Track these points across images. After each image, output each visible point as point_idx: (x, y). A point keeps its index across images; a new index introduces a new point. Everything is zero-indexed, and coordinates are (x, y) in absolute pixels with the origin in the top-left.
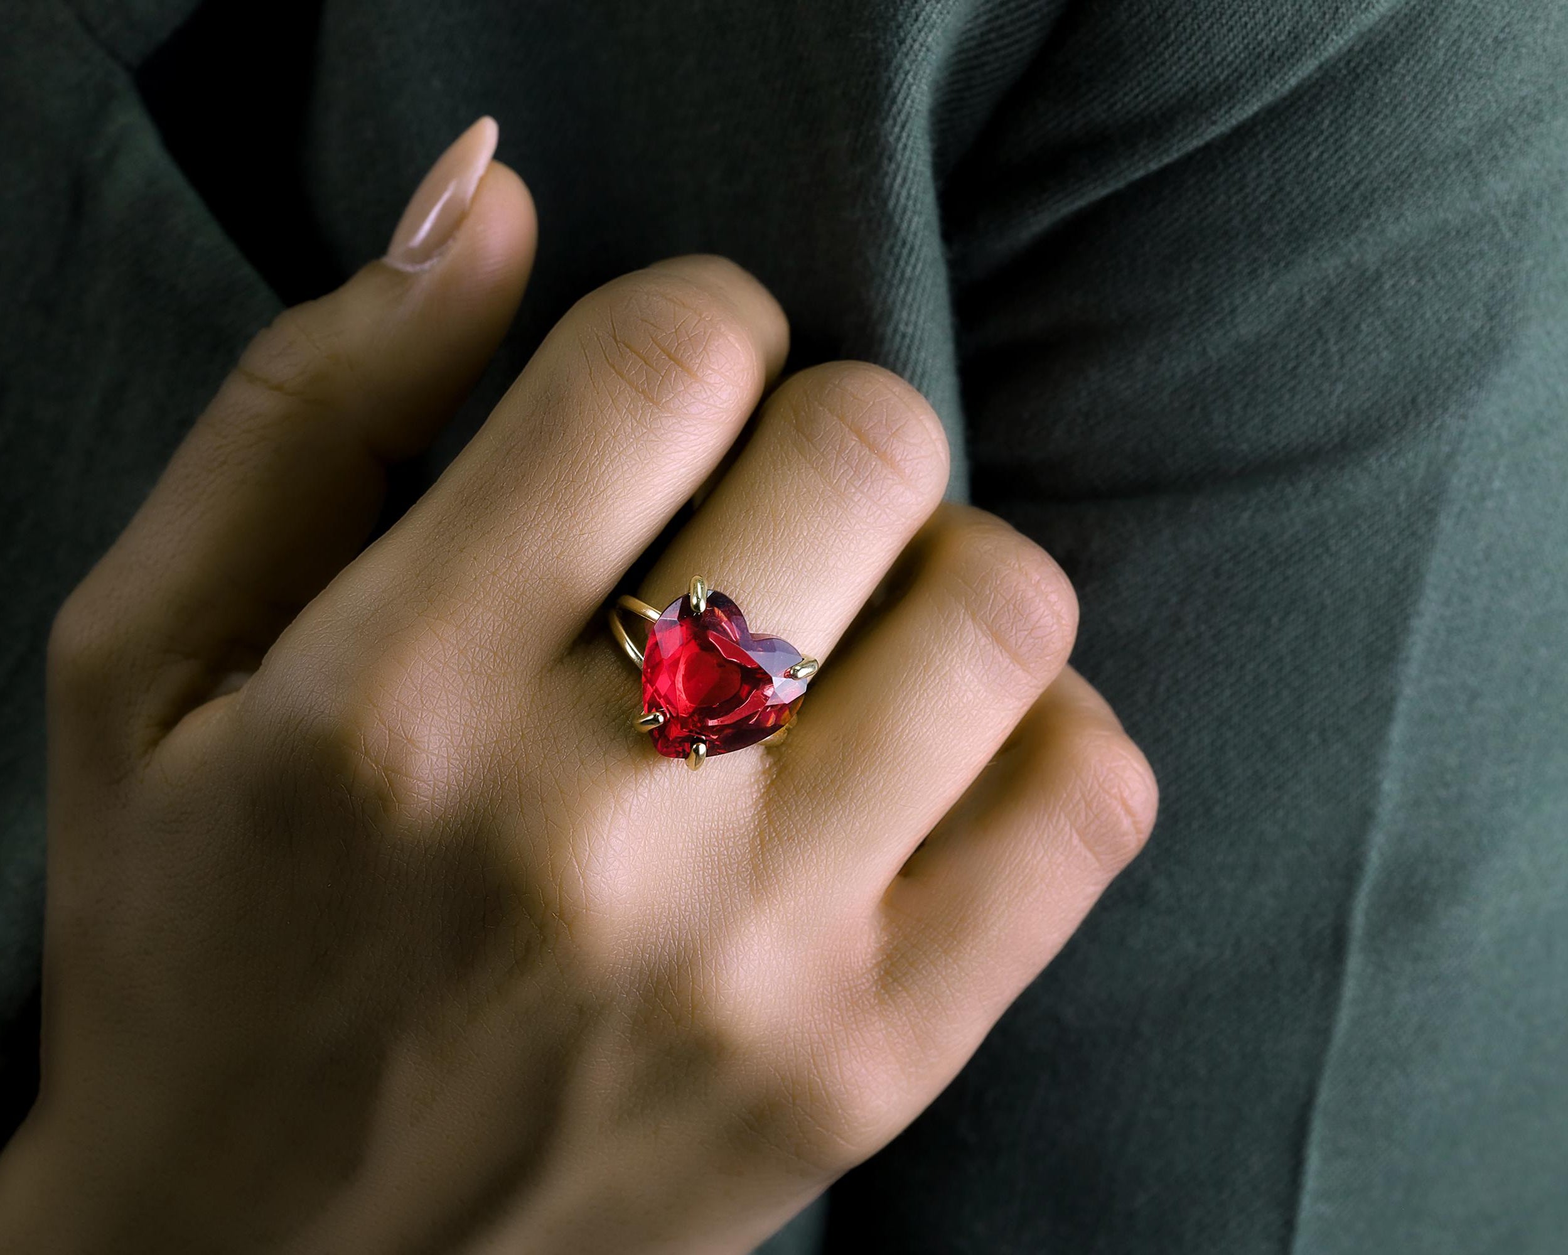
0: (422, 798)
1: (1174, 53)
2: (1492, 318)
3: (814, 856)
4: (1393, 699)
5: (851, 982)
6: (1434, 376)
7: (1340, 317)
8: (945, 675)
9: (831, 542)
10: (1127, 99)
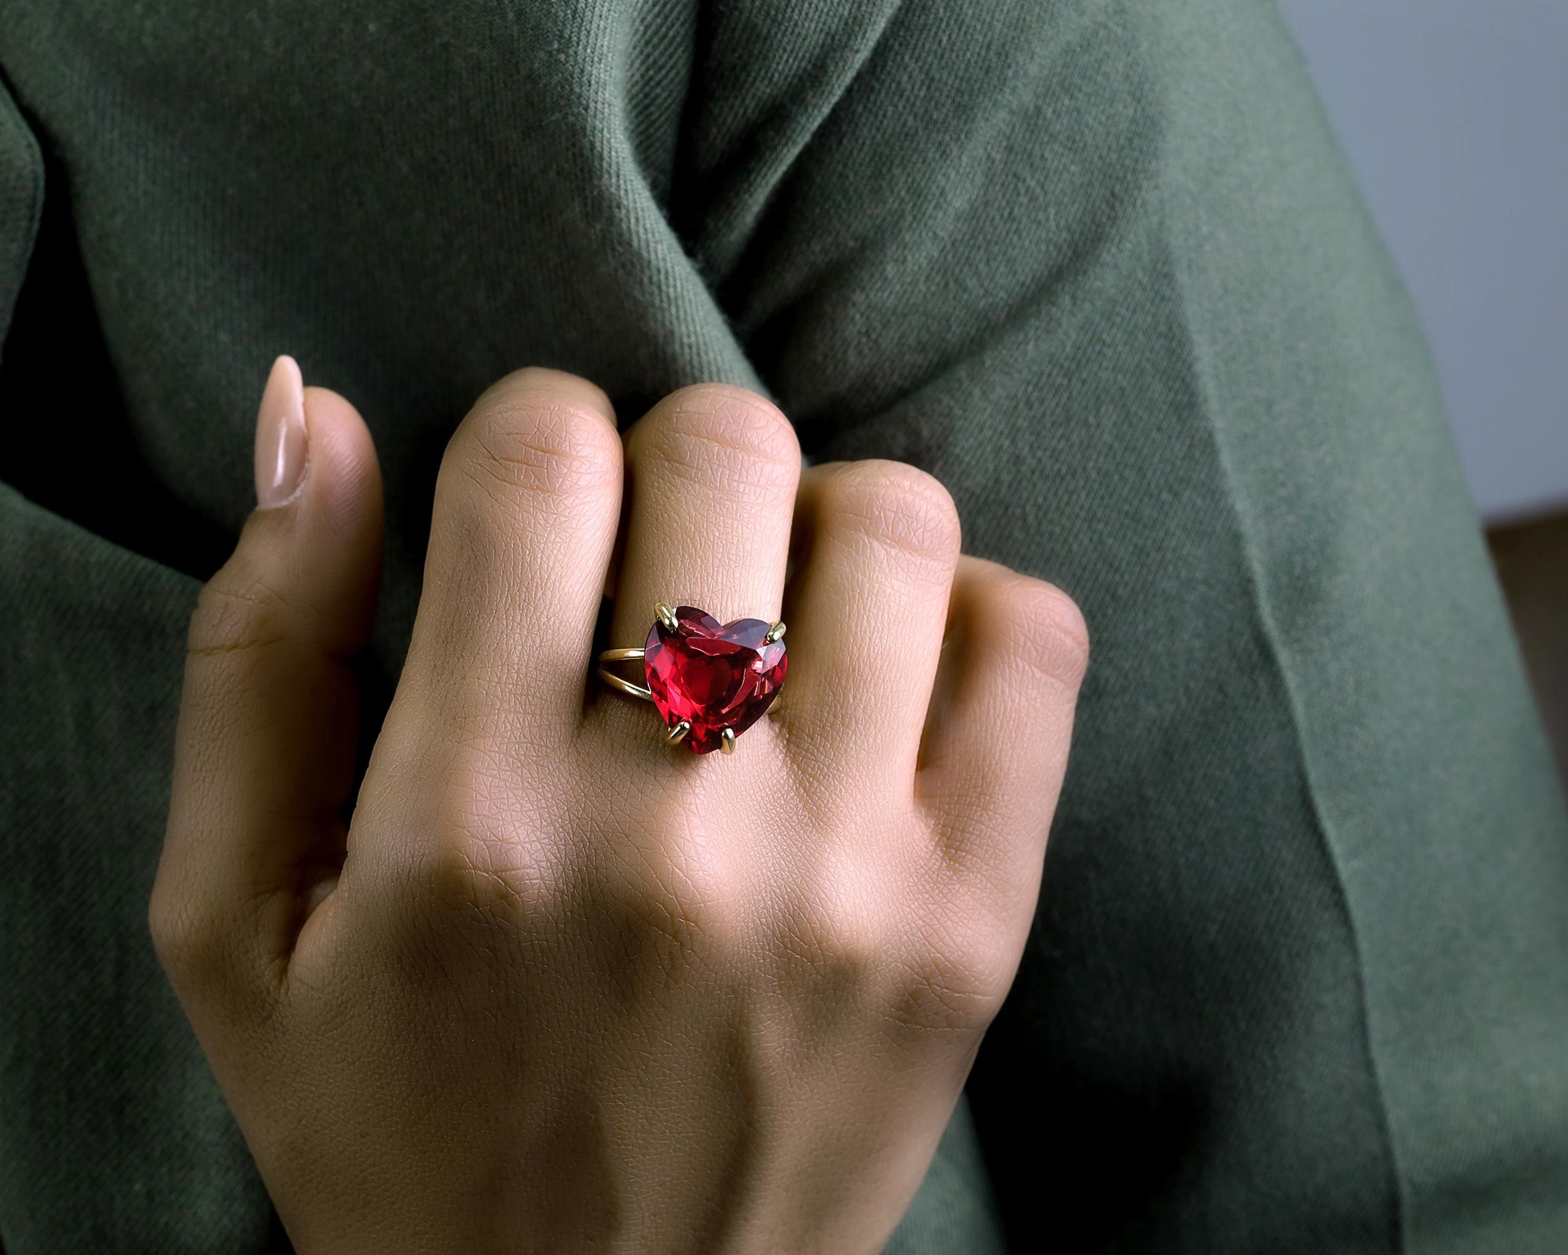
0: (534, 881)
1: (800, 12)
2: (1139, 101)
3: (851, 781)
4: (1211, 435)
5: (925, 867)
6: (1118, 167)
7: (1026, 157)
8: (878, 591)
9: (740, 532)
10: (780, 68)
